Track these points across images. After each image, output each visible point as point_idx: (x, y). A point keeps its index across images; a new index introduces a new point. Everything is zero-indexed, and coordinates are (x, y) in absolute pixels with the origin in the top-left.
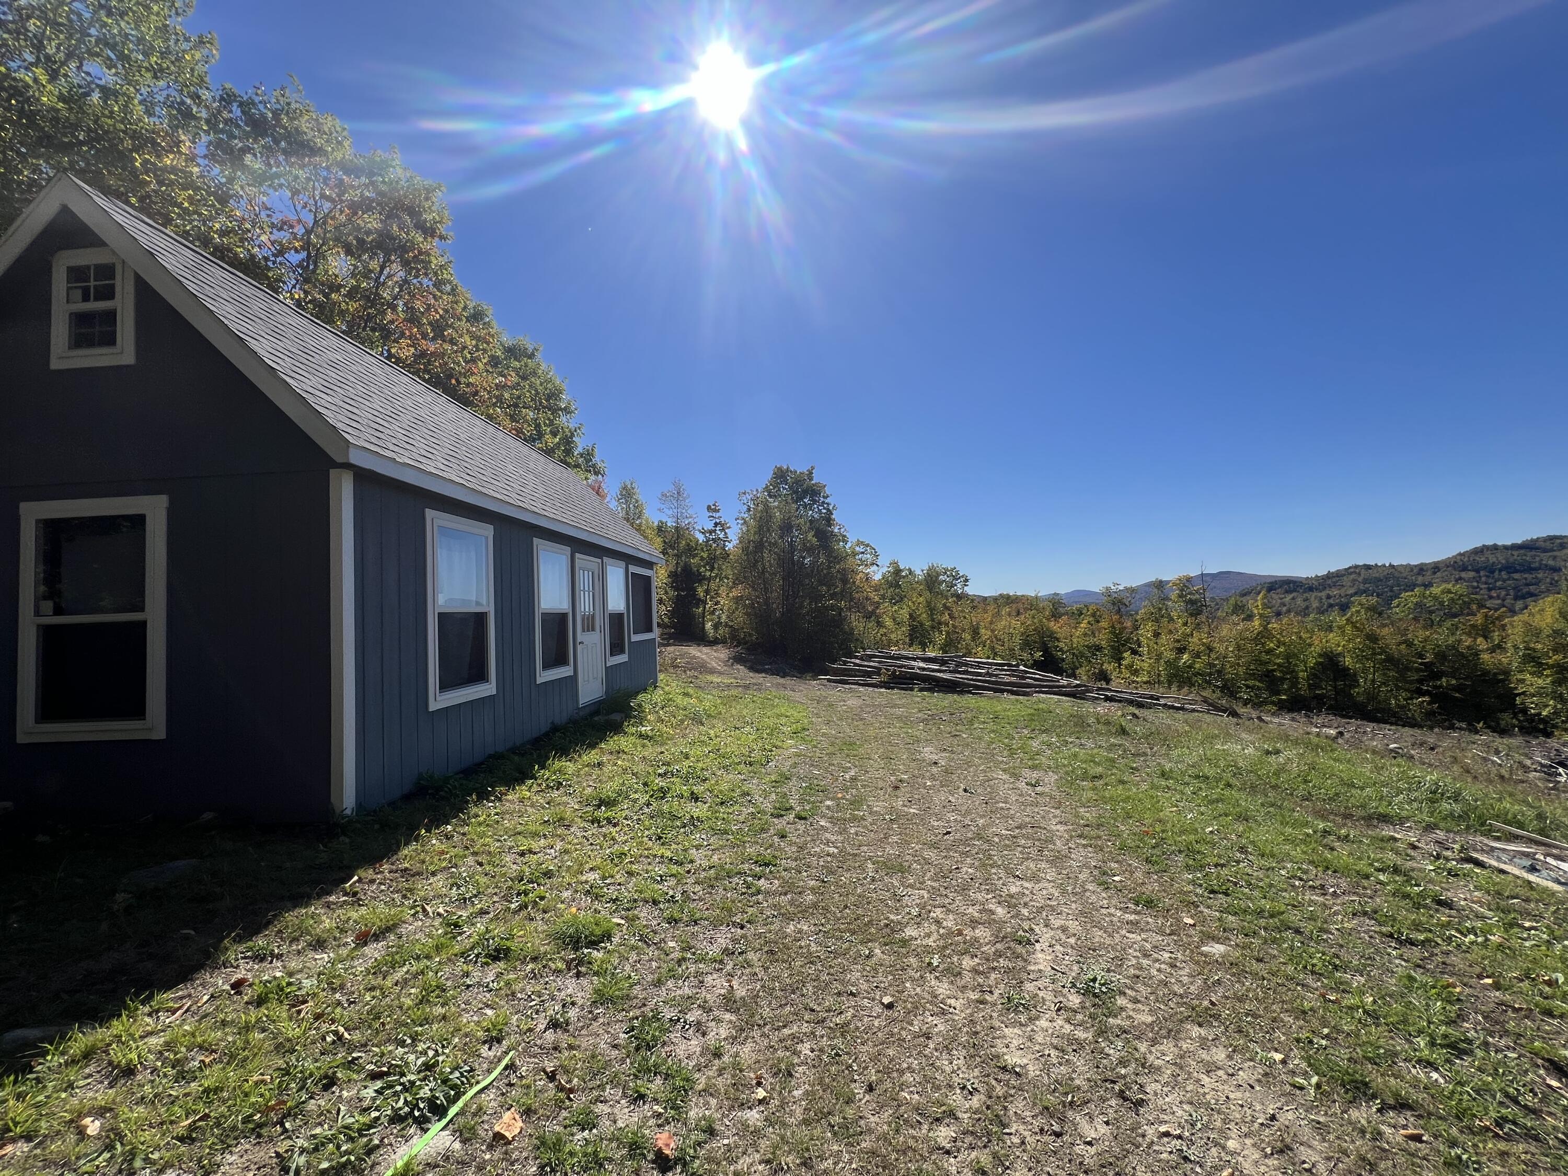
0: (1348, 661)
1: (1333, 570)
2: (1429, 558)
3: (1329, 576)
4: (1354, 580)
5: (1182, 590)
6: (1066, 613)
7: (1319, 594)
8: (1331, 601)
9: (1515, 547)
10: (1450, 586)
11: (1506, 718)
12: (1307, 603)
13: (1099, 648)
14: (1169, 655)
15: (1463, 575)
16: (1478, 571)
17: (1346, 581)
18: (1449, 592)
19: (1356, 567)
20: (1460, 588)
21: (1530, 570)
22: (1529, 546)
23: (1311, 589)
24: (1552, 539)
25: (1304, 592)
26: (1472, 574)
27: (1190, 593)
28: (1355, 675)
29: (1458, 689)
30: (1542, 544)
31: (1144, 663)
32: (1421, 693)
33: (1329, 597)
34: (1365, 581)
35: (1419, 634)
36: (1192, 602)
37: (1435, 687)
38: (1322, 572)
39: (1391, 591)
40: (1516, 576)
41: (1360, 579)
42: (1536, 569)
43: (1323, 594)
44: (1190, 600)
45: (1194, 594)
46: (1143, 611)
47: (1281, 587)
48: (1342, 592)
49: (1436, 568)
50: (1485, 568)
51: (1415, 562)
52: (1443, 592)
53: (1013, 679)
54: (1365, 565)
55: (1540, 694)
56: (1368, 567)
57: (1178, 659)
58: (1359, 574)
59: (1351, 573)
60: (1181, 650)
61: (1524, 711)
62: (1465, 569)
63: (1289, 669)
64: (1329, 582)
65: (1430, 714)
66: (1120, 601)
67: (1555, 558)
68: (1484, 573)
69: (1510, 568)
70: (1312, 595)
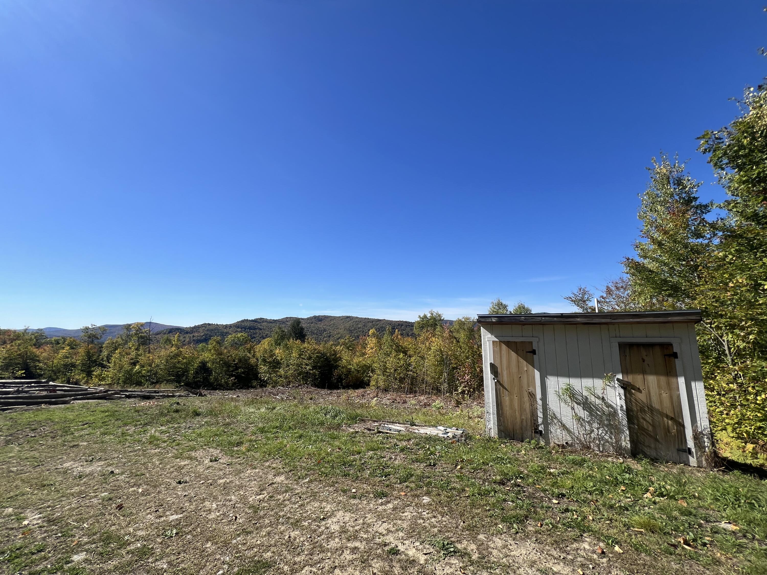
0: (209, 365)
1: (197, 325)
2: (229, 323)
3: (195, 327)
4: (204, 330)
5: (137, 331)
6: (47, 343)
7: (190, 335)
8: (194, 338)
9: (252, 321)
10: (243, 334)
11: (255, 383)
12: (184, 339)
13: (73, 365)
14: (127, 367)
15: (238, 330)
16: (242, 329)
17: (201, 330)
18: (243, 336)
19: (205, 324)
20: (246, 335)
21: (255, 329)
22: (255, 321)
23: (187, 333)
24: (261, 319)
25: (184, 334)
26: (240, 330)
27: (142, 333)
28: (211, 371)
29: (243, 373)
30: (258, 320)
31: (110, 373)
32: (232, 376)
33: (193, 336)
34: (207, 330)
35: (234, 353)
36: (142, 337)
37: (237, 373)
38: (192, 326)
40: (251, 331)
42: (256, 329)
43: (191, 335)
44: (141, 336)
45: (144, 333)
46: (107, 342)
47: (174, 331)
48: (199, 334)
49: (231, 326)
50: (244, 328)
52: (241, 336)
53: (44, 393)
54: (208, 324)
55: (264, 373)
57: (132, 369)
59: (203, 327)
60: (134, 364)
61: (260, 379)
62: (238, 328)
63: (185, 371)
64: (194, 330)
65: (234, 384)
66: (94, 336)
67: (261, 325)
68: (243, 329)
69: (250, 328)
70: (187, 336)
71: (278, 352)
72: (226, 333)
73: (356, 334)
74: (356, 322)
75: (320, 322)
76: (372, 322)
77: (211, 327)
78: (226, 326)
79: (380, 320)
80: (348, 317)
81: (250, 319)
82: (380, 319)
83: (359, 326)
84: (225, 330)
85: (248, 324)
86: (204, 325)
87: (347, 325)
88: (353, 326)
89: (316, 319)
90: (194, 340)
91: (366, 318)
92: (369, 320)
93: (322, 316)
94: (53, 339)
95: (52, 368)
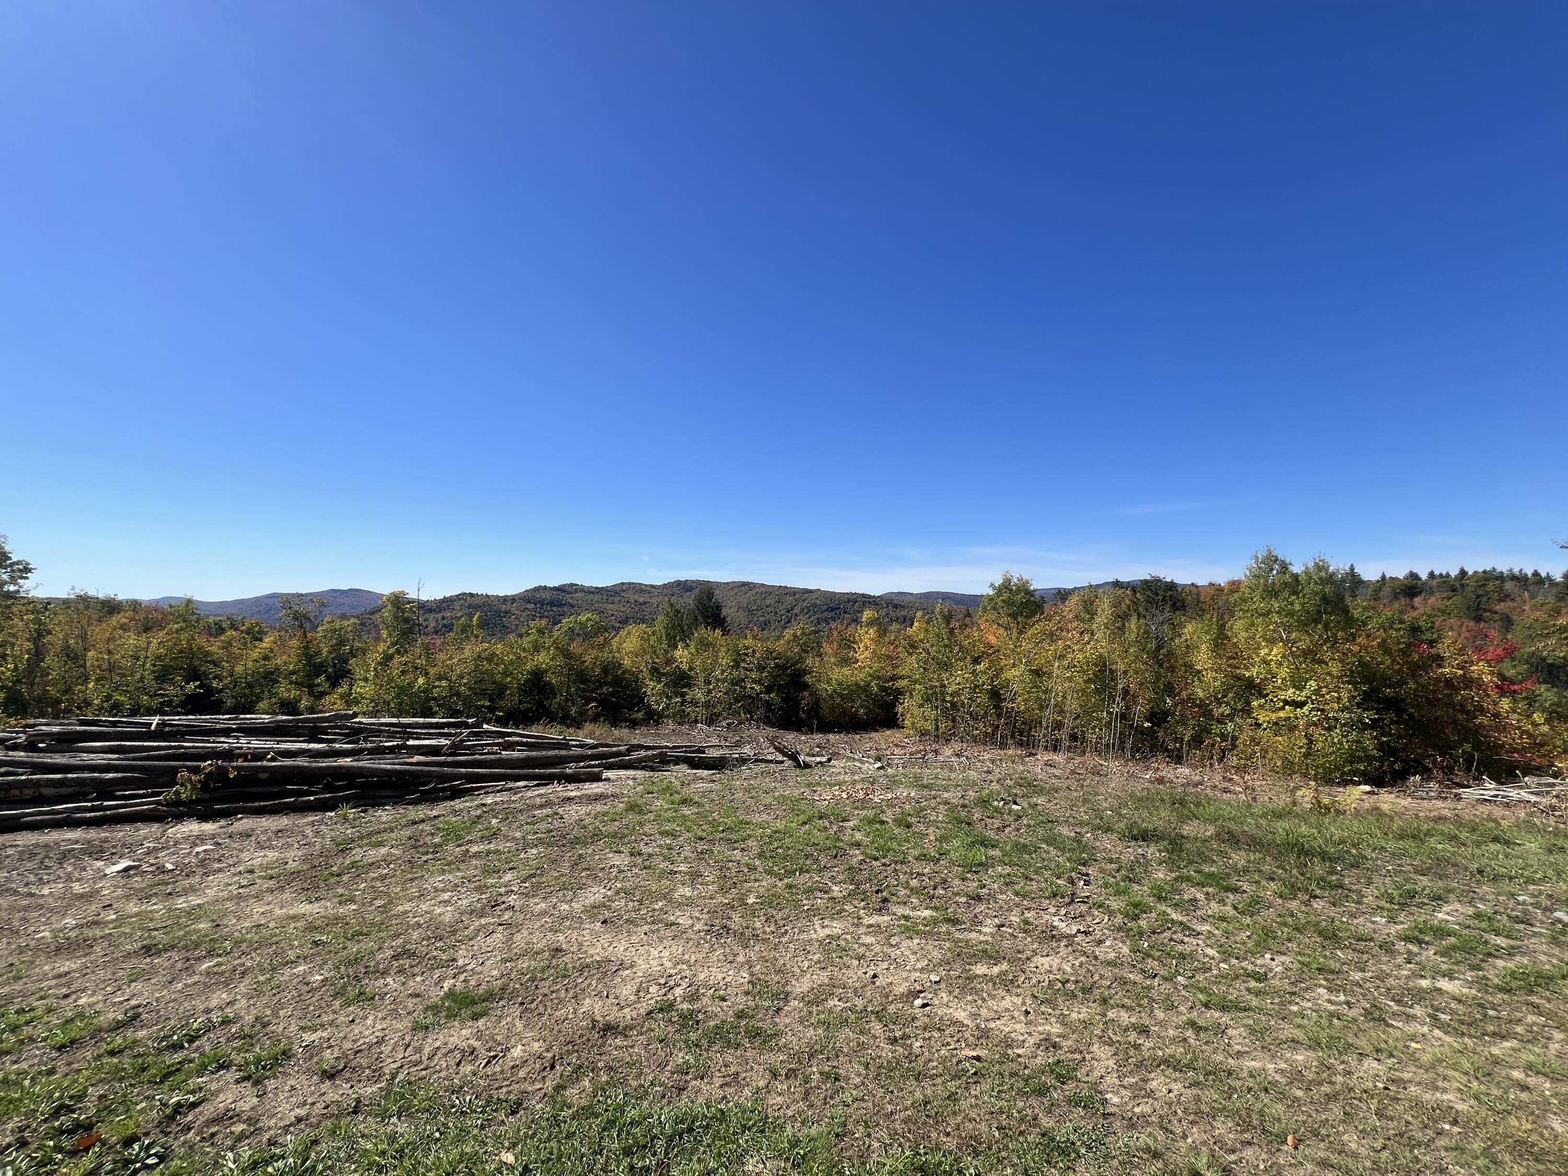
1: (447, 596)
2: (510, 592)
3: (445, 600)
4: (462, 605)
5: (395, 607)
7: (437, 616)
8: (445, 622)
9: (555, 589)
15: (527, 605)
16: (535, 604)
19: (464, 594)
21: (561, 605)
22: (561, 589)
23: (430, 611)
24: (572, 585)
25: (425, 613)
26: (533, 606)
33: (443, 618)
34: (469, 606)
38: (439, 597)
39: (486, 615)
40: (555, 609)
41: (466, 605)
42: (564, 605)
43: (439, 616)
48: (453, 614)
49: (514, 599)
50: (539, 602)
51: (501, 594)
54: (470, 593)
55: (656, 695)
56: (471, 595)
58: (466, 600)
59: (460, 599)
61: (649, 708)
62: (529, 602)
64: (444, 605)
66: (304, 615)
68: (538, 606)
69: (552, 603)
70: (431, 616)
71: (681, 655)
72: (506, 612)
73: (761, 619)
74: (762, 593)
75: (688, 594)
76: (795, 594)
77: (476, 601)
78: (505, 599)
79: (811, 591)
80: (744, 584)
81: (551, 585)
82: (810, 588)
83: (768, 602)
84: (504, 606)
85: (546, 596)
86: (462, 597)
87: (744, 600)
88: (755, 601)
89: (681, 587)
90: (444, 626)
91: (780, 587)
92: (787, 591)
93: (693, 582)
94: (211, 621)
95: (246, 678)
